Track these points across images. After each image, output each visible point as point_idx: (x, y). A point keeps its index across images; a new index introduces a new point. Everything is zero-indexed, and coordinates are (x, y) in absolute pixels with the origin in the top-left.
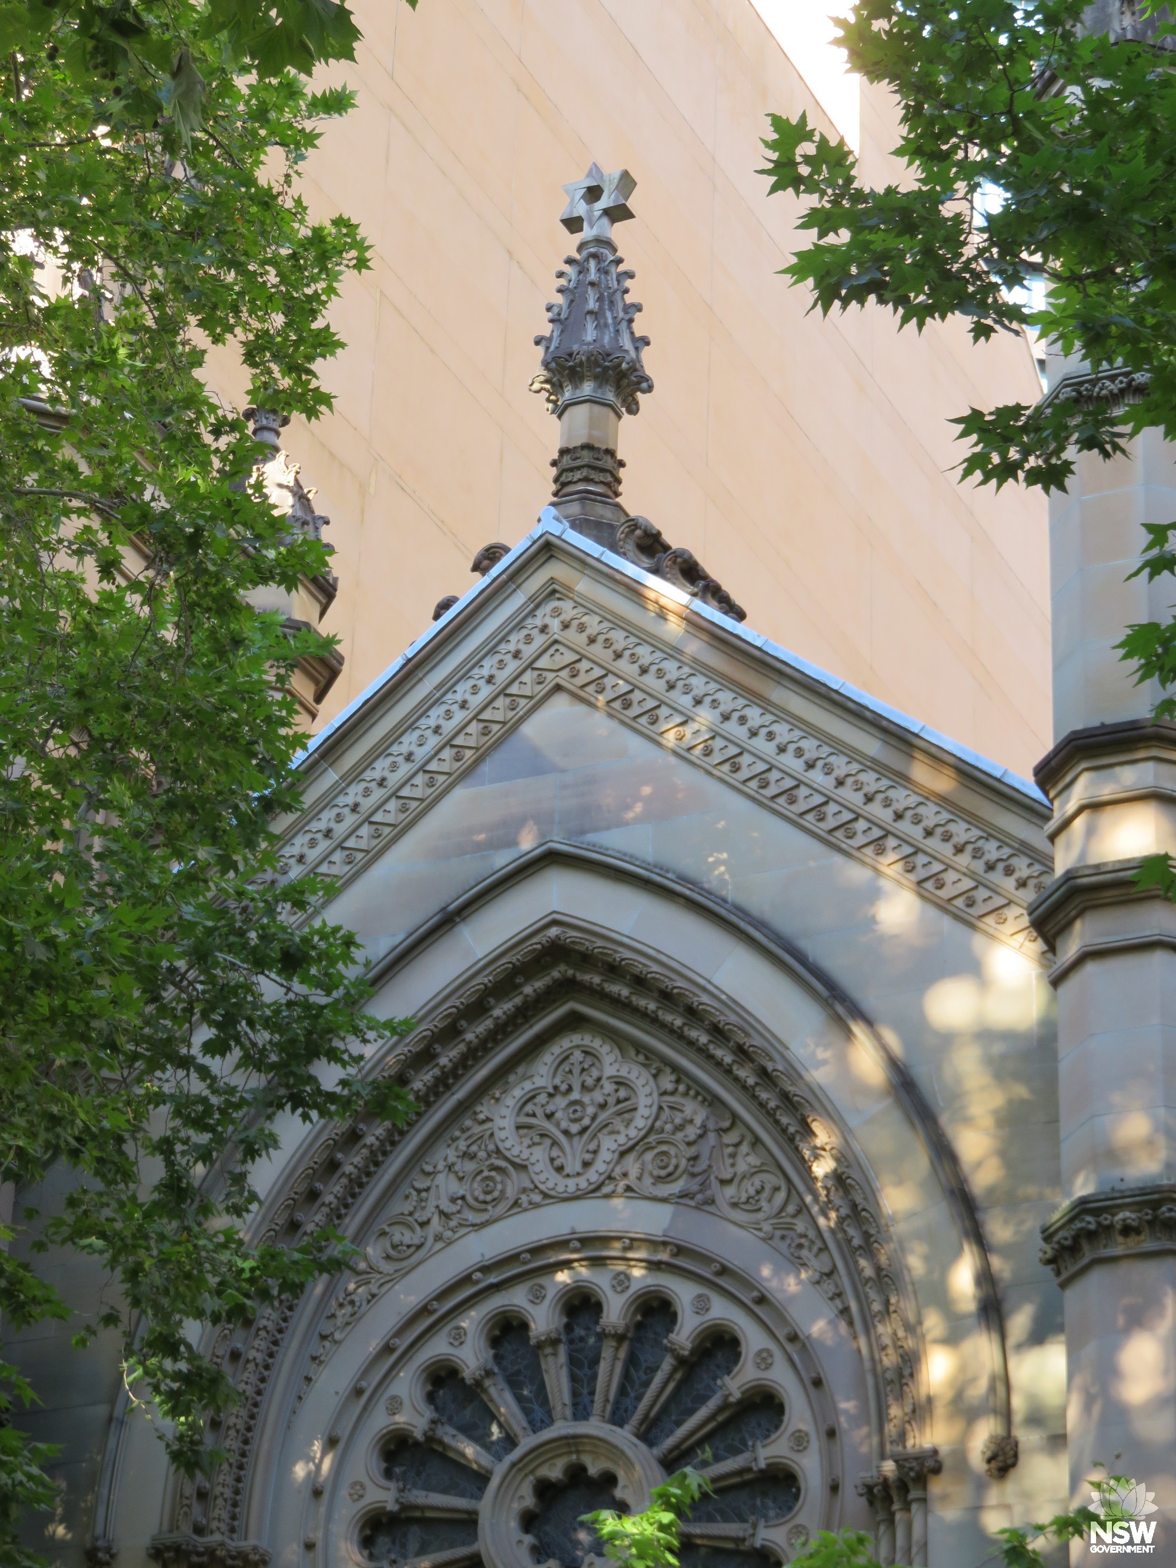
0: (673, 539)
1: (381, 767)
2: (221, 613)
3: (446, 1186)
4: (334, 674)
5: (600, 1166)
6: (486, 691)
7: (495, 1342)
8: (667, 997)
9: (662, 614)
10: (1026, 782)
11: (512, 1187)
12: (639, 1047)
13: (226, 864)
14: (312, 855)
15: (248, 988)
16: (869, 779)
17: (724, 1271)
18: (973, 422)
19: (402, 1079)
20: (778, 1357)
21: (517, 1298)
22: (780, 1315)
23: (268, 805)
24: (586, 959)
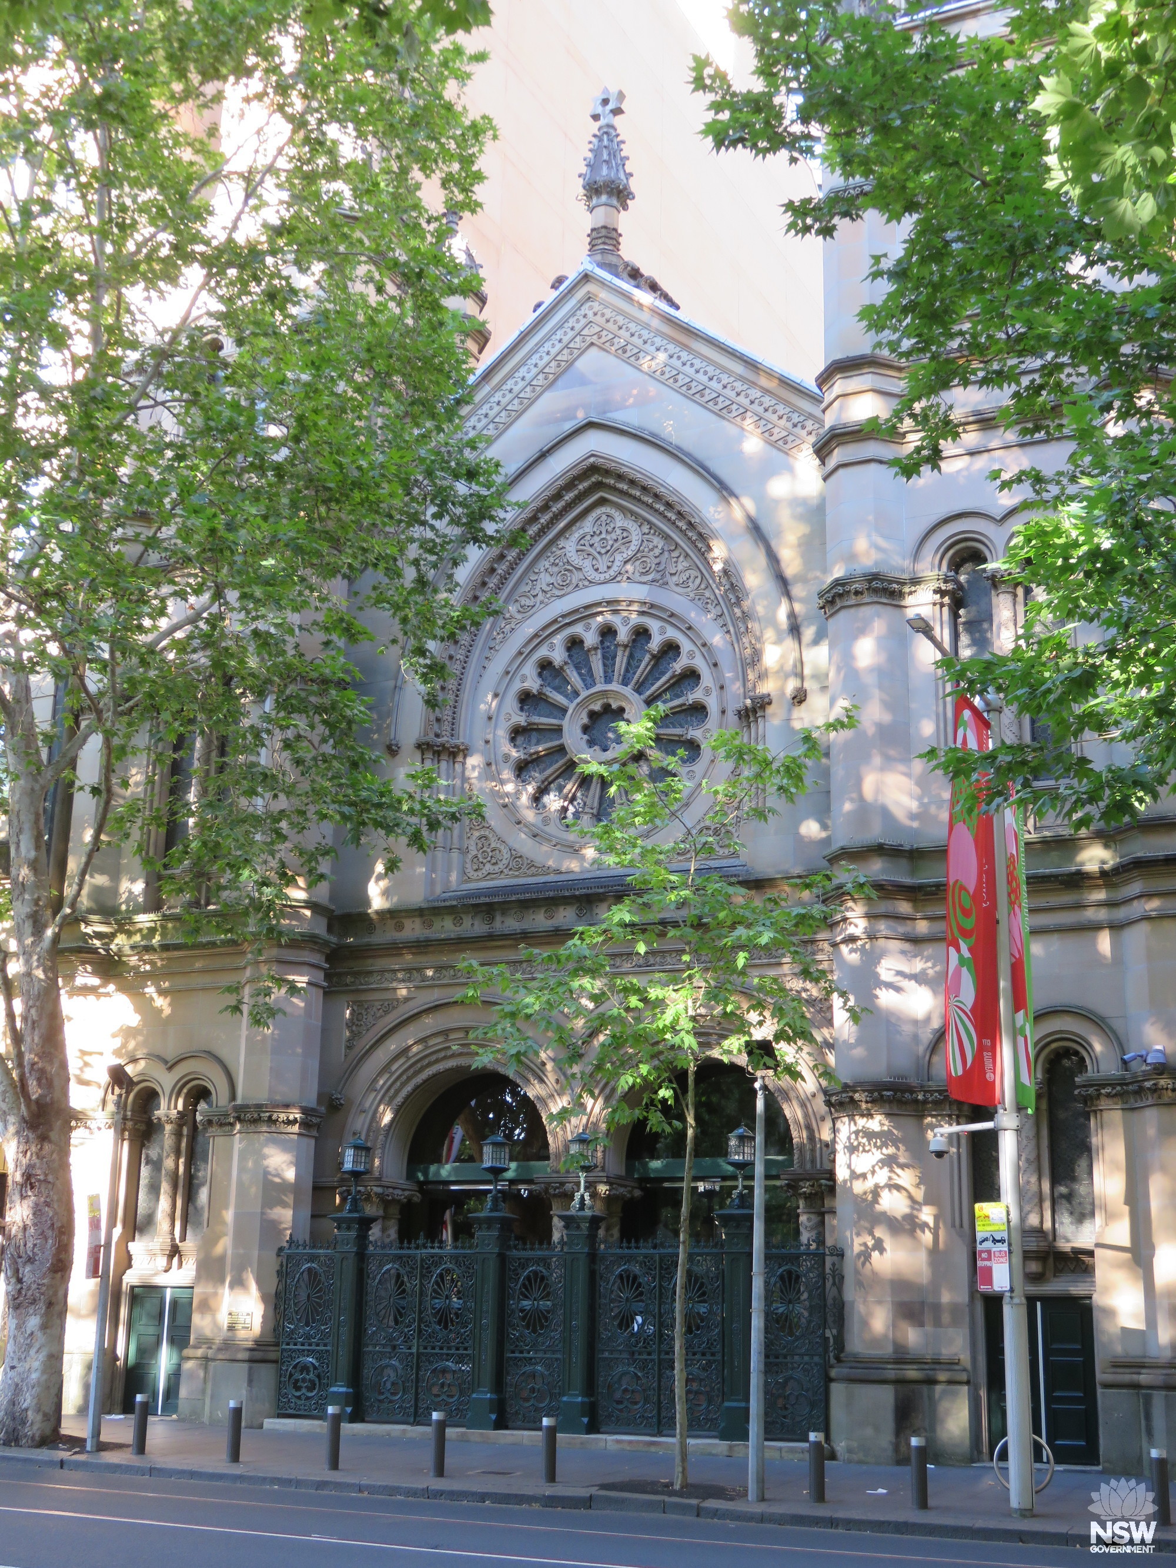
0: (645, 271)
1: (510, 384)
2: (433, 310)
3: (544, 579)
4: (487, 340)
5: (615, 568)
6: (559, 346)
7: (569, 649)
8: (645, 489)
9: (641, 306)
10: (811, 385)
11: (576, 577)
12: (632, 513)
13: (439, 429)
14: (479, 426)
15: (451, 488)
16: (738, 385)
17: (672, 615)
18: (790, 206)
19: (523, 530)
20: (698, 654)
21: (578, 629)
22: (699, 636)
23: (458, 402)
24: (607, 472)
